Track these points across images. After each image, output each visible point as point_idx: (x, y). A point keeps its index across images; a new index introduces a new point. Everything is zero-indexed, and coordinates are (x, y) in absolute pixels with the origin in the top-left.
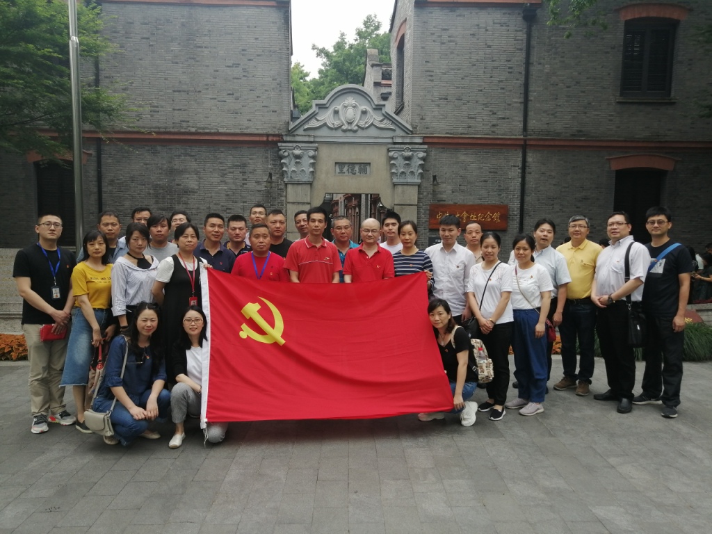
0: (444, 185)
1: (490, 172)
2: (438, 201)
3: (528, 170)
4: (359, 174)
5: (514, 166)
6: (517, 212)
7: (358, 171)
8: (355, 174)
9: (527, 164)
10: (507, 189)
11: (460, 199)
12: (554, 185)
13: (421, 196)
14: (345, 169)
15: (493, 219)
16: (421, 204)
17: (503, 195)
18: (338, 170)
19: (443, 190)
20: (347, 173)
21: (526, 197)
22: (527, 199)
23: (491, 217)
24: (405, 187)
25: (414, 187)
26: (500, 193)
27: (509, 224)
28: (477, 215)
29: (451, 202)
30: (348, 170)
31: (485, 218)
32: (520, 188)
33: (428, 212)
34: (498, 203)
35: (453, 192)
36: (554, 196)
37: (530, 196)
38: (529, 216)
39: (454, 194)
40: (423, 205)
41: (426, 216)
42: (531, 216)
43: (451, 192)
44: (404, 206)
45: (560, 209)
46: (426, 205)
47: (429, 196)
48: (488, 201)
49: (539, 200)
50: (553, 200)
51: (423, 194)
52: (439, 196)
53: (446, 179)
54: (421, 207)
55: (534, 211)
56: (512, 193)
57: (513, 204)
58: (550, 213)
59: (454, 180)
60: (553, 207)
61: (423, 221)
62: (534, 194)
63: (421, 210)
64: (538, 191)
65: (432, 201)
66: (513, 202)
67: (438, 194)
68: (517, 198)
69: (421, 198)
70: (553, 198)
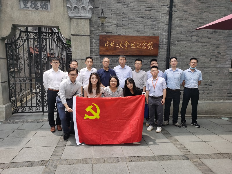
0: (111, 20)
1: (146, 10)
2: (106, 33)
3: (174, 9)
4: (41, 9)
5: (164, 5)
6: (165, 42)
7: (40, 6)
8: (38, 9)
9: (174, 4)
10: (158, 23)
11: (123, 31)
12: (193, 21)
13: (93, 29)
14: (29, 5)
15: (147, 47)
16: (93, 35)
17: (155, 29)
18: (22, 5)
19: (110, 24)
20: (30, 8)
21: (172, 30)
22: (173, 32)
23: (146, 45)
24: (79, 20)
25: (86, 20)
26: (153, 27)
27: (159, 51)
28: (136, 44)
29: (116, 34)
30: (31, 6)
31: (142, 47)
32: (168, 23)
33: (98, 41)
34: (151, 35)
35: (117, 26)
36: (192, 30)
37: (175, 29)
38: (174, 45)
39: (118, 27)
40: (94, 36)
41: (96, 45)
42: (175, 45)
43: (116, 26)
44: (79, 37)
45: (197, 40)
46: (97, 36)
47: (99, 28)
48: (144, 34)
49: (181, 33)
50: (192, 33)
51: (94, 27)
52: (106, 29)
53: (112, 15)
54: (93, 38)
55: (177, 41)
56: (162, 27)
57: (163, 36)
58: (189, 43)
59: (118, 16)
60: (192, 38)
61: (95, 49)
62: (178, 28)
63: (93, 40)
64: (182, 26)
65: (102, 32)
66: (163, 34)
67: (106, 27)
68: (166, 31)
69: (93, 30)
70: (192, 31)
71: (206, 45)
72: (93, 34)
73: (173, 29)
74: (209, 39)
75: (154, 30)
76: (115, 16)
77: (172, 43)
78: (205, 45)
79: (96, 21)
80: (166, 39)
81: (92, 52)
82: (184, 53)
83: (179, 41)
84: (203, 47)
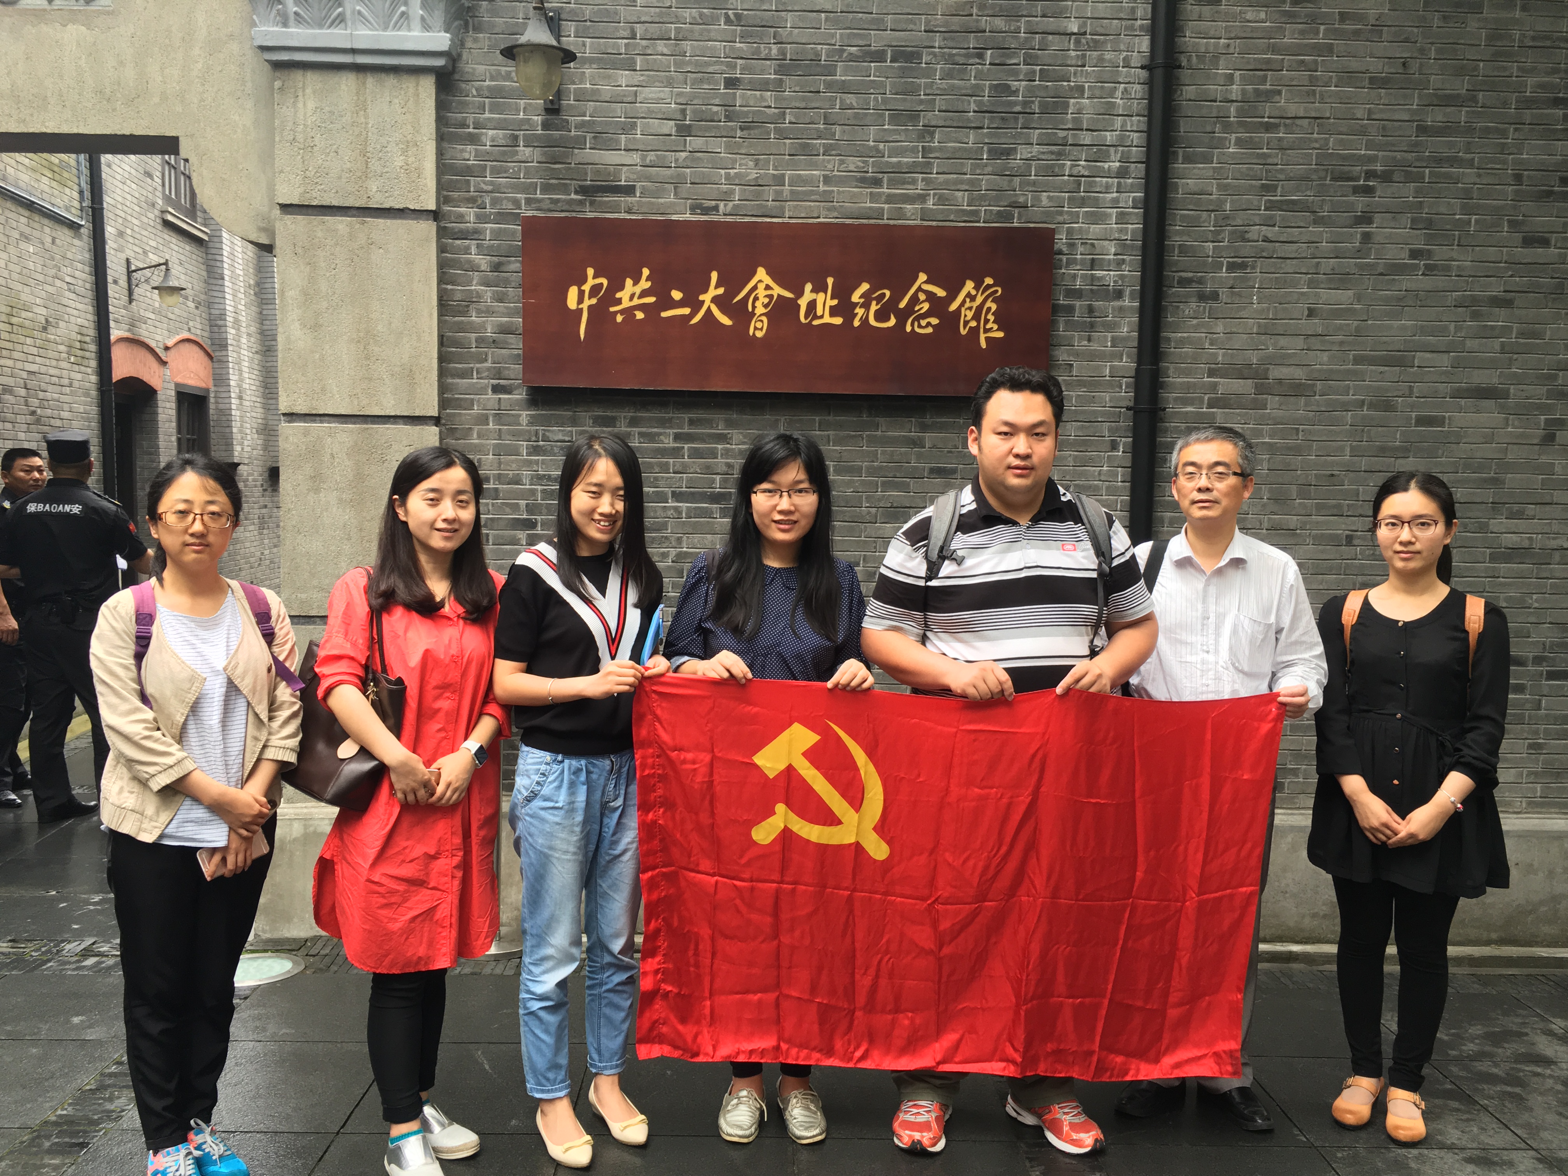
0: (624, 77)
2: (583, 190)
6: (1117, 272)
10: (1055, 108)
11: (734, 181)
12: (1377, 83)
13: (467, 154)
15: (950, 320)
16: (470, 213)
17: (1023, 152)
19: (613, 112)
21: (1179, 166)
22: (1188, 179)
23: (938, 306)
24: (346, 85)
25: (409, 83)
26: (1004, 138)
27: (1063, 357)
28: (842, 293)
29: (668, 203)
31: (901, 316)
32: (1140, 104)
34: (987, 212)
35: (684, 131)
36: (1372, 159)
37: (1206, 159)
38: (1202, 297)
39: (694, 142)
40: (481, 218)
41: (500, 298)
42: (1215, 296)
43: (669, 127)
44: (341, 223)
45: (1415, 254)
46: (502, 217)
47: (524, 152)
48: (922, 198)
49: (1268, 189)
50: (1368, 191)
51: (473, 139)
52: (588, 154)
53: (634, 37)
54: (464, 235)
55: (1232, 267)
56: (1087, 138)
57: (1096, 218)
58: (1341, 280)
59: (687, 46)
60: (1367, 237)
61: (489, 334)
62: (1239, 143)
63: (467, 250)
64: (1269, 128)
65: (546, 189)
66: (1096, 203)
67: (580, 143)
68: (1122, 173)
69: (468, 171)
70: (1370, 175)
71: (1507, 303)
72: (472, 201)
73: (1188, 159)
74: (1529, 241)
75: (1016, 162)
76: (661, 46)
77: (1184, 282)
78: (1497, 302)
79: (496, 93)
80: (1123, 247)
81: (461, 359)
82: (1299, 373)
83: (1243, 266)
84: (1475, 316)
